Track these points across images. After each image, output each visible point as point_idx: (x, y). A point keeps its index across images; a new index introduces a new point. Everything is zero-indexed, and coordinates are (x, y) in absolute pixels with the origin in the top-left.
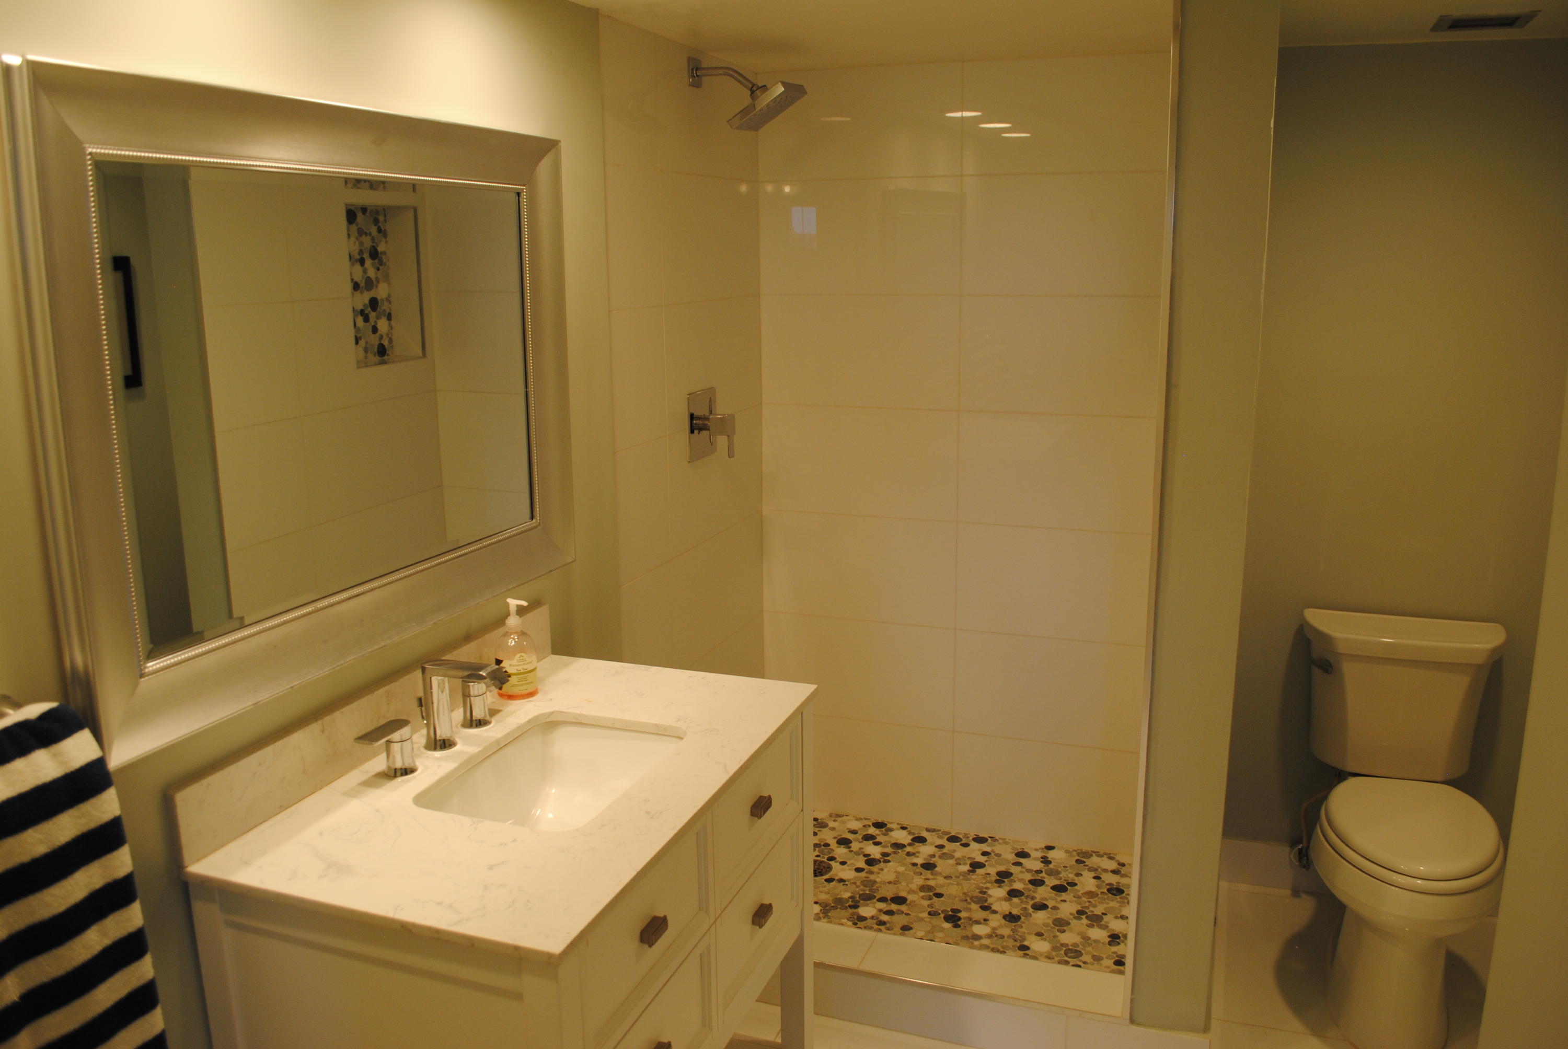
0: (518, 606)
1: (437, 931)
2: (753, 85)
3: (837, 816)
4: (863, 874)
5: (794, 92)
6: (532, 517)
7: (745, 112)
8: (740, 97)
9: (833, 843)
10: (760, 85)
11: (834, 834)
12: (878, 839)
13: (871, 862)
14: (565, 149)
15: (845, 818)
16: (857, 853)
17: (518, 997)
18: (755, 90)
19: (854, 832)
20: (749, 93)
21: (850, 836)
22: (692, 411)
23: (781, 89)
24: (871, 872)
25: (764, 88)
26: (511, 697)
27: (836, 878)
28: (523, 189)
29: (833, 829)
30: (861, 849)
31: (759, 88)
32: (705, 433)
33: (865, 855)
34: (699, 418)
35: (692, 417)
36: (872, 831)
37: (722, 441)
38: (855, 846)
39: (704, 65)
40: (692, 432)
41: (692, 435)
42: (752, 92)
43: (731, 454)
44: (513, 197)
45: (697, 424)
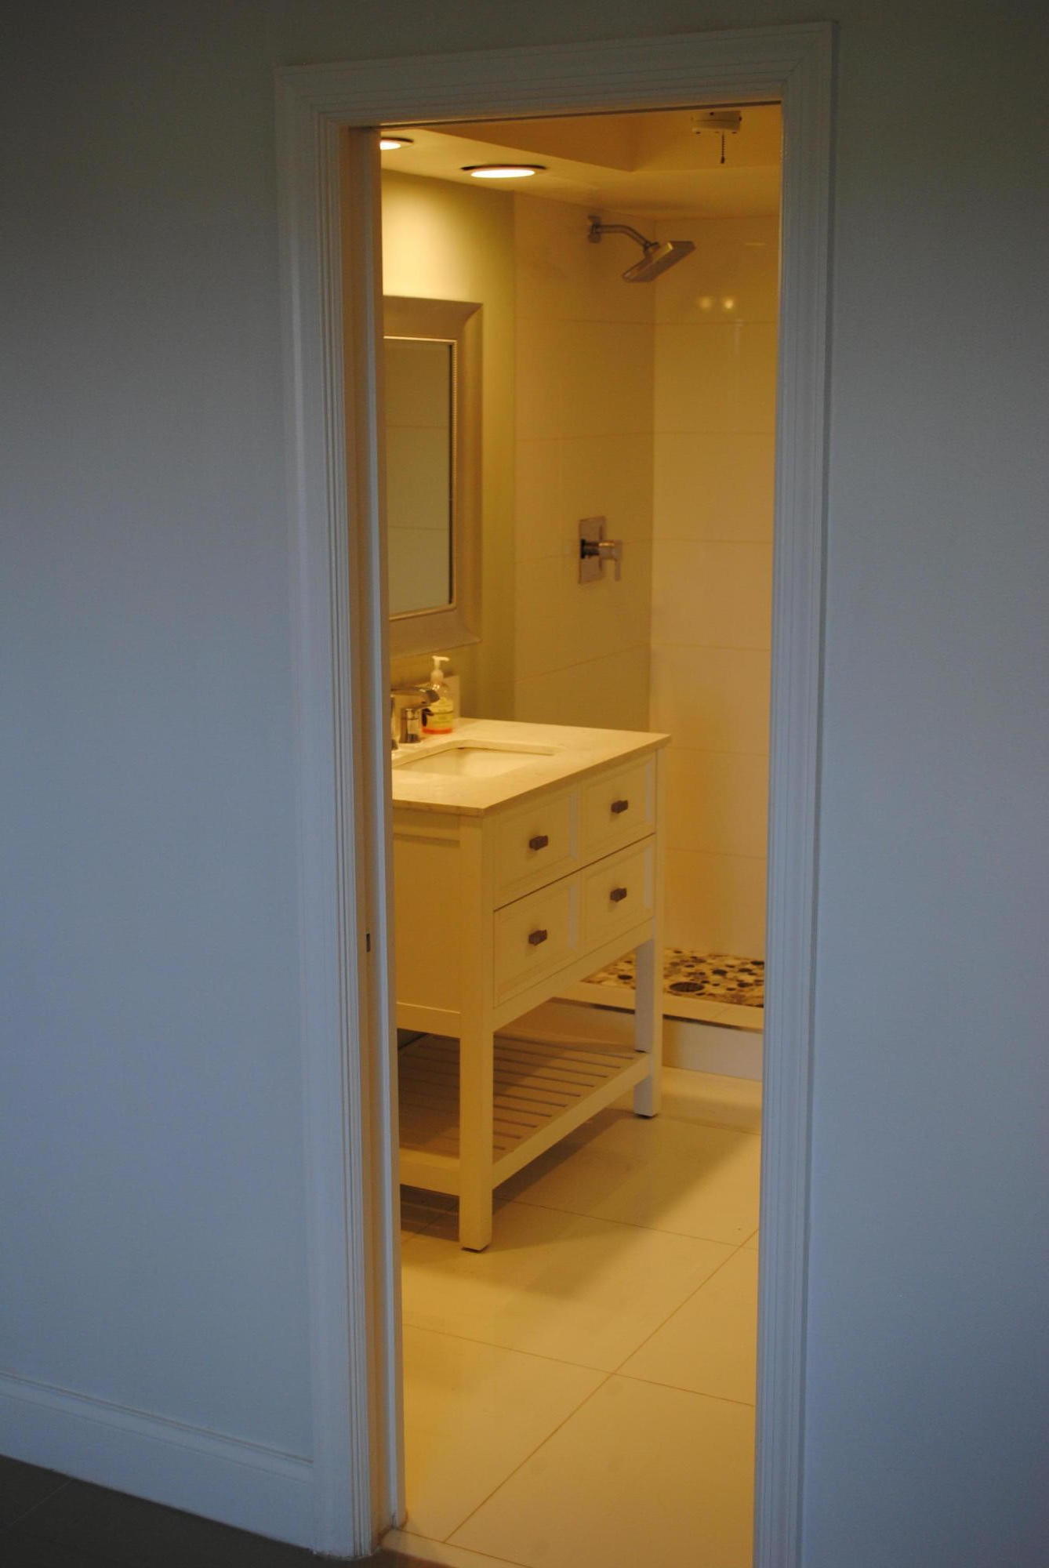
0: (442, 662)
1: (409, 803)
2: (647, 242)
3: (716, 956)
4: (733, 992)
5: (684, 249)
6: (450, 602)
7: (641, 265)
8: (635, 253)
9: (708, 972)
10: (652, 242)
11: (711, 967)
12: (754, 972)
13: (742, 984)
14: (487, 312)
15: (724, 958)
16: (731, 979)
17: (455, 843)
18: (649, 246)
19: (732, 967)
20: (642, 248)
21: (727, 969)
22: (584, 537)
23: (670, 247)
24: (742, 991)
25: (656, 246)
26: (432, 732)
27: (707, 993)
28: (453, 343)
29: (710, 964)
30: (735, 977)
31: (651, 245)
32: (595, 559)
33: (738, 981)
34: (590, 544)
35: (583, 543)
36: (749, 966)
37: (610, 565)
38: (730, 975)
39: (604, 222)
40: (583, 556)
41: (583, 560)
42: (646, 248)
43: (618, 577)
44: (447, 350)
45: (587, 549)
